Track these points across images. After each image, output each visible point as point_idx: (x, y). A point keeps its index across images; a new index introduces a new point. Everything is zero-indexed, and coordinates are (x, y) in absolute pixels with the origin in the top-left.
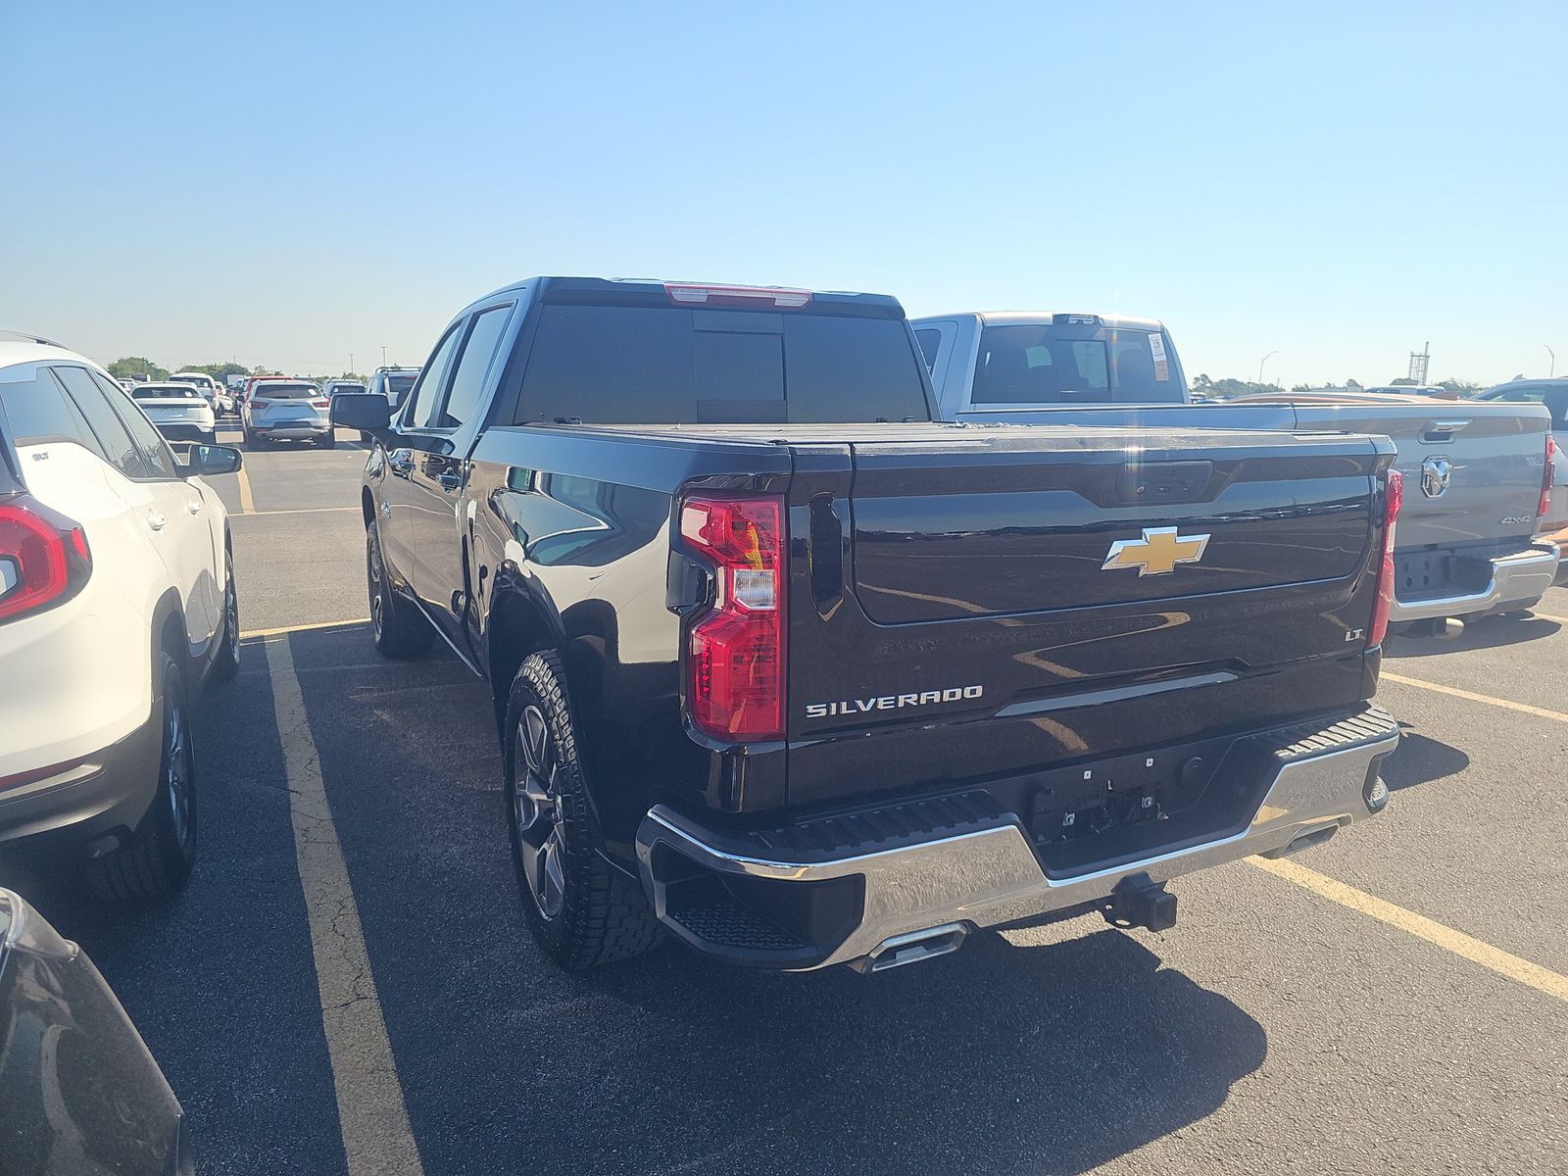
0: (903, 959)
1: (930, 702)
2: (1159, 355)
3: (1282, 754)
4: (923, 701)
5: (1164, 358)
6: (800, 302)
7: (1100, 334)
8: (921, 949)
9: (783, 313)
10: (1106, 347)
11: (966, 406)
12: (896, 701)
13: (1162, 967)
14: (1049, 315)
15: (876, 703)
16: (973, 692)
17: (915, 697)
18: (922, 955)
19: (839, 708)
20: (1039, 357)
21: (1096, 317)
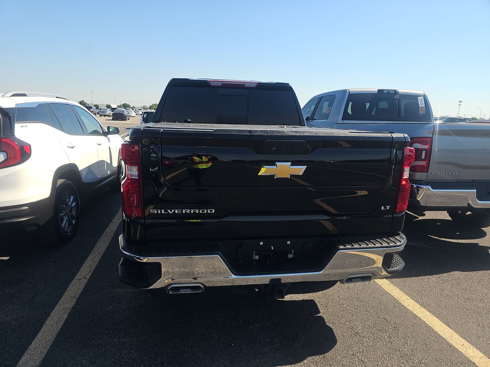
0: (182, 292)
1: (195, 213)
2: (421, 104)
3: (341, 247)
4: (192, 212)
5: (424, 105)
6: (254, 85)
7: (397, 97)
8: (190, 290)
9: (248, 89)
10: (399, 102)
11: (340, 121)
12: (182, 211)
13: (319, 315)
14: (376, 90)
15: (175, 211)
16: (212, 211)
17: (189, 210)
18: (189, 291)
19: (161, 211)
20: (383, 105)
21: (395, 91)
